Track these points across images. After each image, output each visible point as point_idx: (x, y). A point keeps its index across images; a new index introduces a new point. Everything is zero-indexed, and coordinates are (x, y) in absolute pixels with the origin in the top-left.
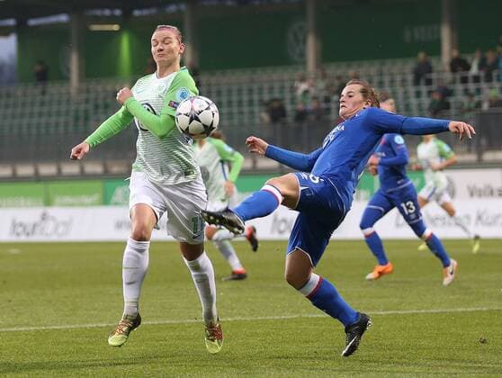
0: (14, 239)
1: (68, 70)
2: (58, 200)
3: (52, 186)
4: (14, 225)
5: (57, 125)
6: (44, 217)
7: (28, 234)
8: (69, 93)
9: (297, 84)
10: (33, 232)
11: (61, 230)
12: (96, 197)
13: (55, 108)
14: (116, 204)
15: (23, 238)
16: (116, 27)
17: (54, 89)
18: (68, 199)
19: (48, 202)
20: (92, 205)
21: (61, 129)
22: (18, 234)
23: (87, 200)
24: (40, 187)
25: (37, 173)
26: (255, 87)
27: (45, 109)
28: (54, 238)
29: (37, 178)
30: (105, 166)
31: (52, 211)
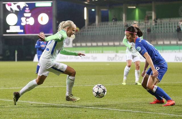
0: (108, 61)
1: (122, 18)
2: (120, 51)
3: (118, 48)
4: (108, 58)
5: (119, 32)
7: (112, 60)
8: (123, 24)
9: (179, 22)
11: (120, 59)
13: (119, 28)
15: (111, 61)
16: (135, 7)
17: (118, 23)
18: (122, 51)
19: (117, 52)
21: (120, 33)
22: (109, 60)
24: (115, 48)
25: (114, 44)
26: (170, 23)
27: (116, 28)
29: (114, 46)
31: (118, 54)
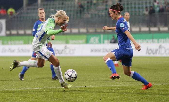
6: (66, 47)
8: (75, 4)
10: (62, 53)
12: (84, 41)
14: (91, 43)
18: (74, 41)
19: (67, 42)
20: (82, 43)
23: (80, 42)
28: (69, 55)
30: (87, 30)
